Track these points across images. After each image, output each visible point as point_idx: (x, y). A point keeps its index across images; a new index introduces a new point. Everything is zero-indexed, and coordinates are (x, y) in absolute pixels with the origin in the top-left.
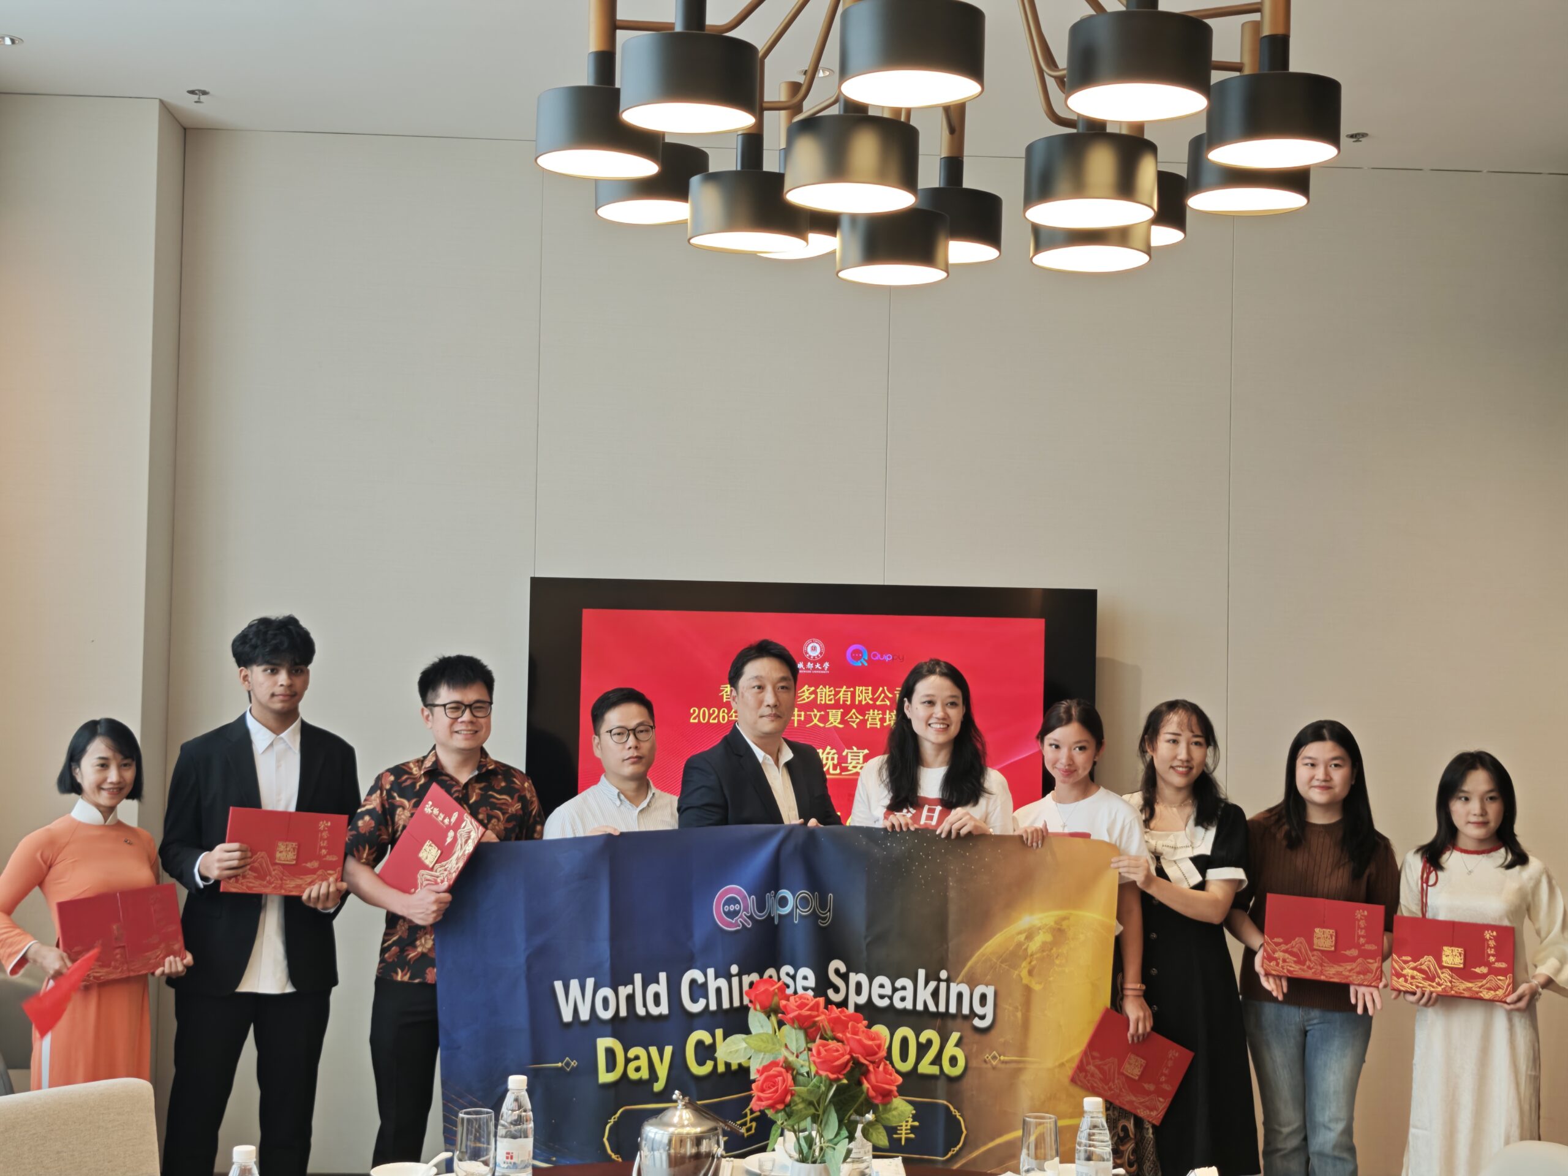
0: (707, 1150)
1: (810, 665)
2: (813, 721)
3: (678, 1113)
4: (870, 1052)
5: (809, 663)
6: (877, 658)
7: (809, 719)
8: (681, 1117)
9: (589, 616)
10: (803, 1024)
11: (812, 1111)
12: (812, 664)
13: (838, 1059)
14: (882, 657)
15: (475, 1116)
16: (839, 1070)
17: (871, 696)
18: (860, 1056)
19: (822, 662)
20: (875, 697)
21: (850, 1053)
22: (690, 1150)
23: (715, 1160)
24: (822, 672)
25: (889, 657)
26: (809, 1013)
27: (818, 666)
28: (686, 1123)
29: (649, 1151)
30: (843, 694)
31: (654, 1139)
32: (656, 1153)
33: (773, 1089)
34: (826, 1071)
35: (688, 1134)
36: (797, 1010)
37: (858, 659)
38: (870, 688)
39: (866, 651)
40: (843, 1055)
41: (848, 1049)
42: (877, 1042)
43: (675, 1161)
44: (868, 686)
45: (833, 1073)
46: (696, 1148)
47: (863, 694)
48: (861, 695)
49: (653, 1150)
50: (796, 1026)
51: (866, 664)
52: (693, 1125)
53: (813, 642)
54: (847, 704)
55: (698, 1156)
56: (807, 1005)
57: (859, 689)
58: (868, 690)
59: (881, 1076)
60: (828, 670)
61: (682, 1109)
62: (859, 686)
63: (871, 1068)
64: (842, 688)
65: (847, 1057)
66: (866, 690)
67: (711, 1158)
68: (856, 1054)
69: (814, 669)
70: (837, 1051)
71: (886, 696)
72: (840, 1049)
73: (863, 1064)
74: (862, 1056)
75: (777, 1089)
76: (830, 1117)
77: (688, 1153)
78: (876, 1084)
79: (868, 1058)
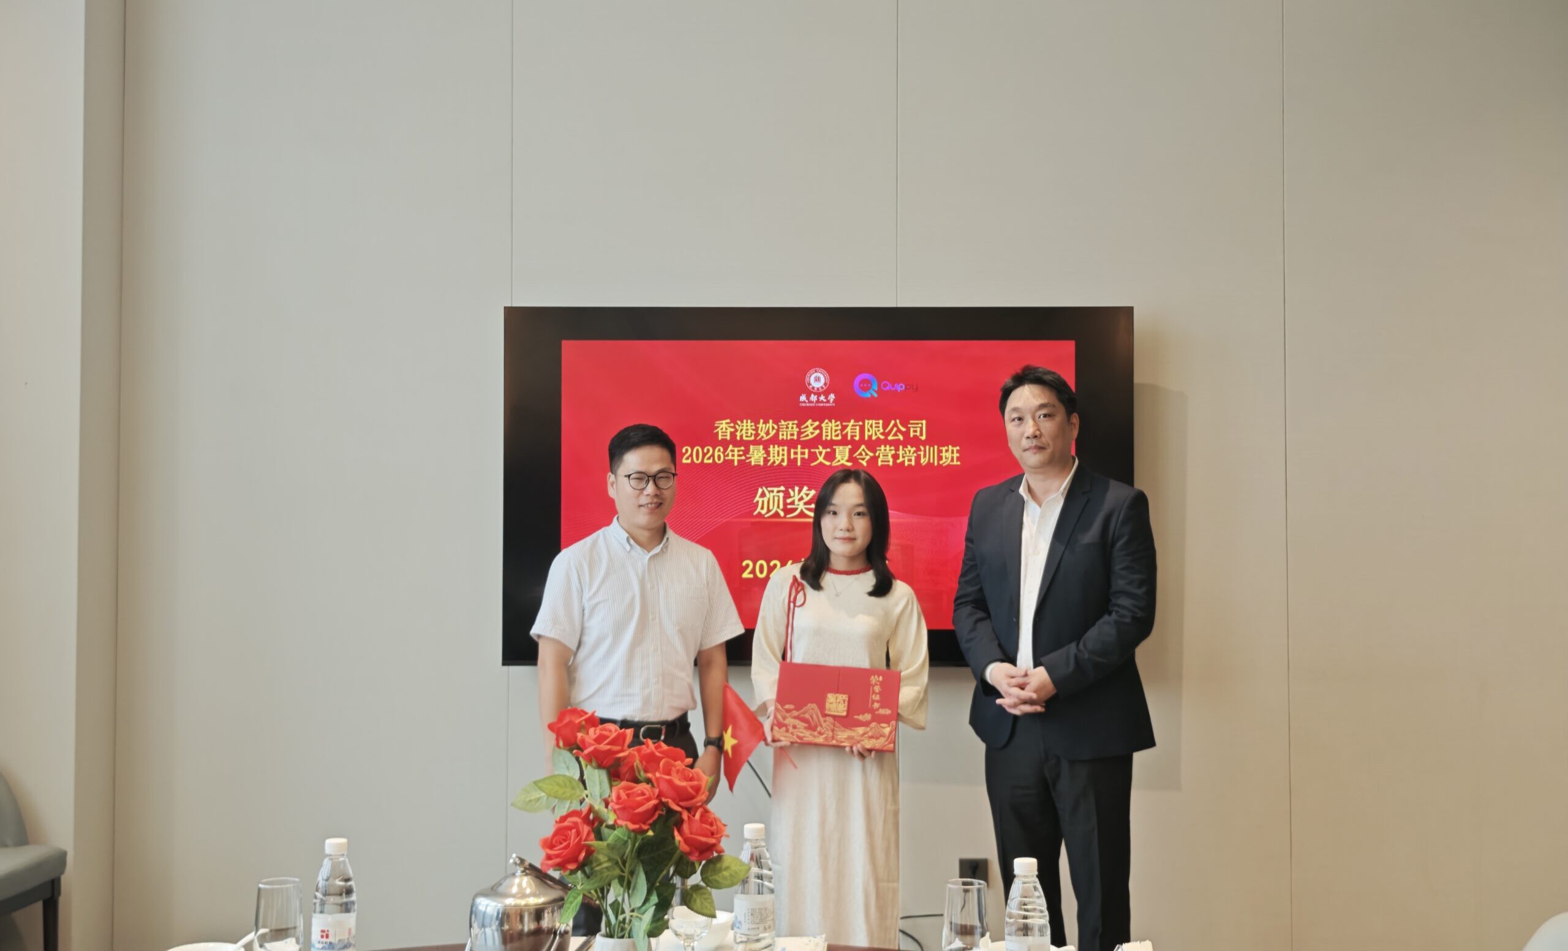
0: (550, 926)
1: (813, 398)
2: (817, 459)
3: (517, 881)
4: (683, 796)
5: (812, 395)
6: (888, 388)
7: (812, 456)
8: (520, 885)
9: (570, 349)
10: (602, 763)
11: (617, 872)
12: (816, 396)
13: (641, 804)
14: (893, 387)
15: (279, 886)
16: (643, 818)
17: (882, 431)
18: (670, 801)
19: (826, 393)
20: (887, 431)
21: (659, 796)
22: (529, 925)
23: (558, 937)
24: (827, 405)
25: (902, 387)
26: (609, 747)
27: (822, 398)
28: (528, 891)
29: (479, 927)
30: (851, 429)
31: (485, 913)
32: (488, 930)
33: (565, 844)
34: (626, 820)
35: (526, 905)
36: (593, 745)
37: (867, 389)
38: (881, 422)
39: (875, 380)
40: (649, 799)
41: (657, 791)
42: (695, 783)
43: (507, 938)
44: (878, 419)
45: (634, 823)
46: (536, 923)
47: (874, 428)
48: (870, 429)
49: (483, 926)
50: (594, 764)
51: (875, 395)
52: (533, 895)
53: (816, 371)
54: (854, 440)
55: (538, 932)
56: (608, 737)
57: (868, 423)
58: (879, 423)
59: (696, 825)
60: (833, 403)
61: (521, 876)
62: (869, 419)
63: (685, 815)
64: (849, 421)
65: (654, 802)
66: (876, 423)
67: (552, 936)
68: (666, 798)
69: (818, 401)
70: (643, 794)
71: (899, 430)
72: (647, 793)
73: (677, 812)
74: (674, 800)
75: (569, 844)
76: (639, 880)
77: (526, 929)
78: (689, 835)
79: (681, 803)
